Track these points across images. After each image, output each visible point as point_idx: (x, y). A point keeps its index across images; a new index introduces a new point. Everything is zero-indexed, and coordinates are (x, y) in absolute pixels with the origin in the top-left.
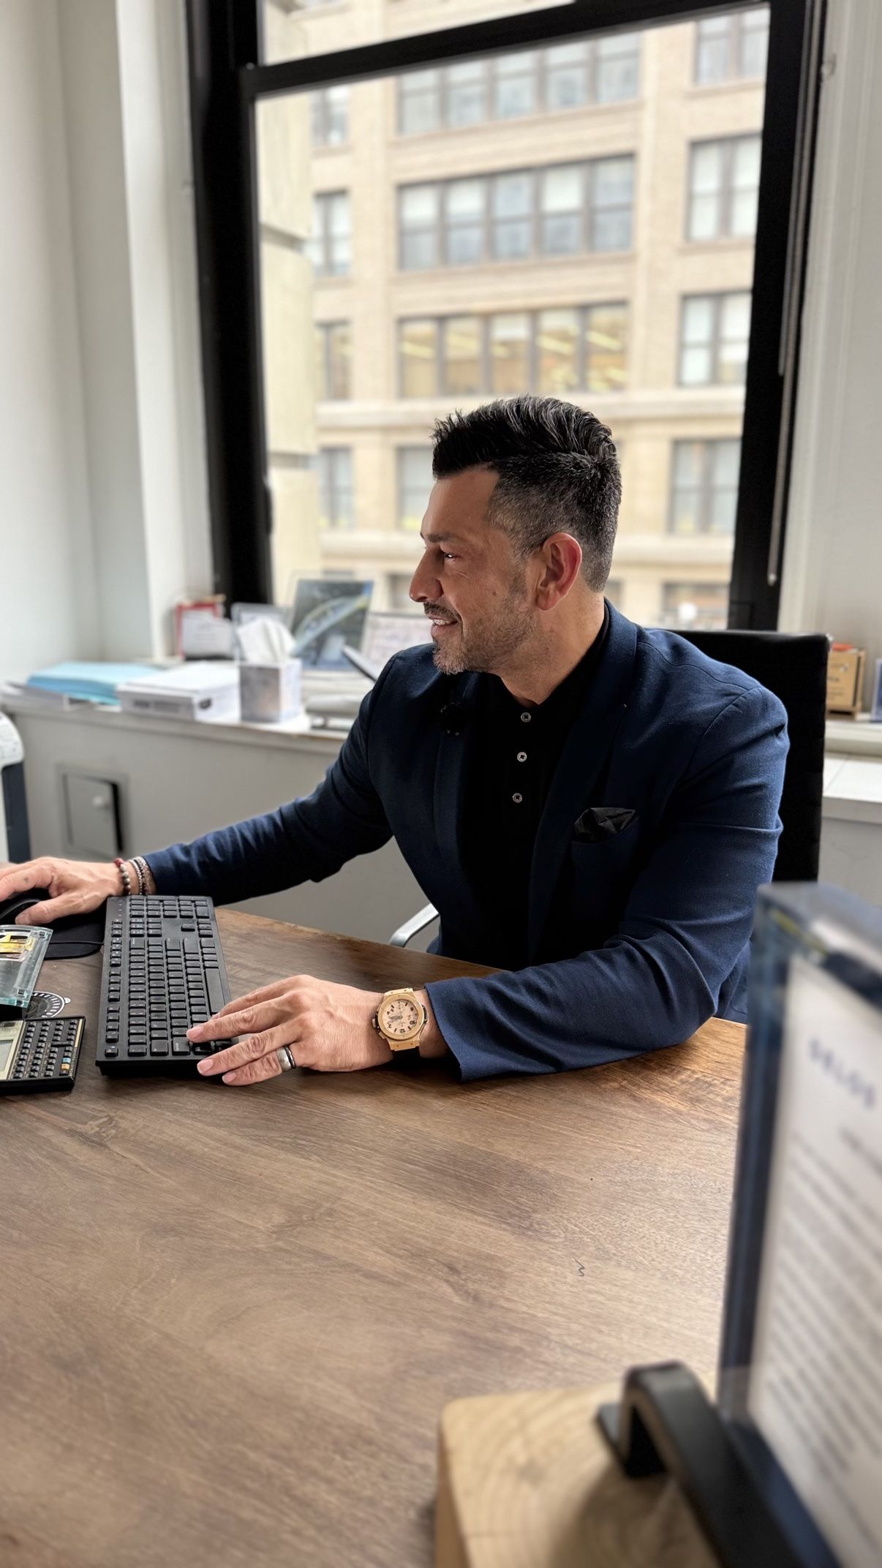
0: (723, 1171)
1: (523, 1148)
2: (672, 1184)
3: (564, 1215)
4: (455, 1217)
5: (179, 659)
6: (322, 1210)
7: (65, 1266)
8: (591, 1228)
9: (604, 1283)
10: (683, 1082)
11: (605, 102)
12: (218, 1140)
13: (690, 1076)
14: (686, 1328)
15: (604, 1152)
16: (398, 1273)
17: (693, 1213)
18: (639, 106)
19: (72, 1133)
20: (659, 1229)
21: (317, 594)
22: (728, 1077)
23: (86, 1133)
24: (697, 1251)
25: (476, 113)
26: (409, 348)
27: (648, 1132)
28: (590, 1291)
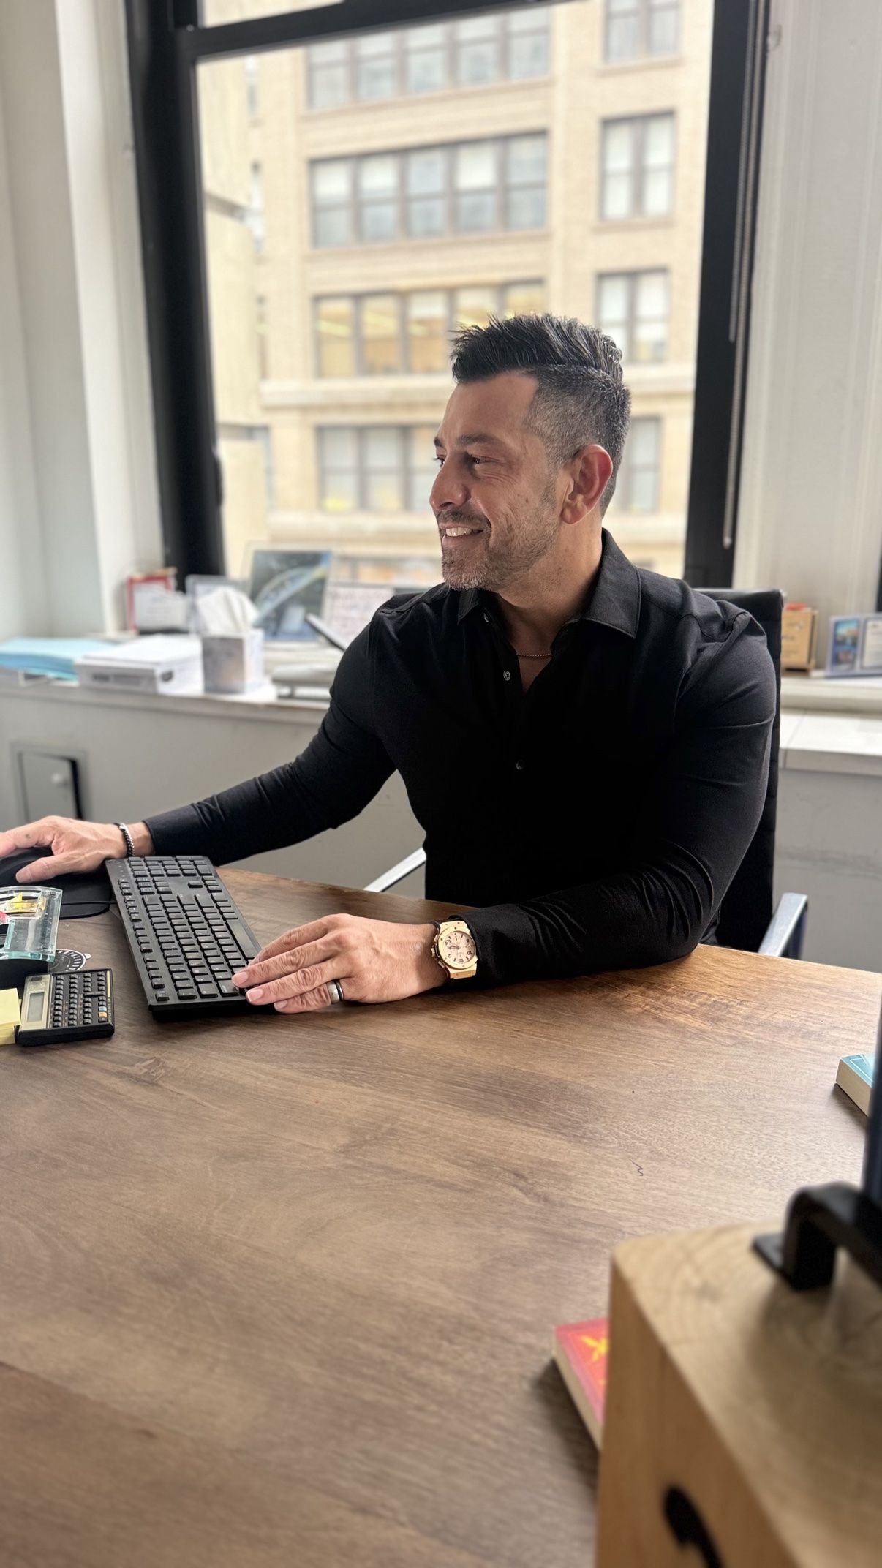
0: (755, 1080)
1: (563, 1068)
2: (709, 1093)
3: (614, 1124)
4: (511, 1130)
5: (132, 633)
6: (383, 1130)
7: (143, 1193)
8: (641, 1133)
9: (663, 1181)
10: (702, 1005)
11: (516, 80)
12: (267, 1074)
13: (707, 1000)
14: (747, 1215)
15: (640, 1068)
16: (469, 1181)
17: (735, 1117)
18: (549, 84)
19: (121, 1075)
20: (705, 1131)
21: (274, 565)
22: (742, 999)
23: (135, 1074)
24: (743, 1149)
25: (386, 88)
26: (325, 327)
27: (677, 1049)
28: (651, 1188)
